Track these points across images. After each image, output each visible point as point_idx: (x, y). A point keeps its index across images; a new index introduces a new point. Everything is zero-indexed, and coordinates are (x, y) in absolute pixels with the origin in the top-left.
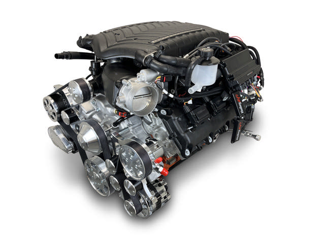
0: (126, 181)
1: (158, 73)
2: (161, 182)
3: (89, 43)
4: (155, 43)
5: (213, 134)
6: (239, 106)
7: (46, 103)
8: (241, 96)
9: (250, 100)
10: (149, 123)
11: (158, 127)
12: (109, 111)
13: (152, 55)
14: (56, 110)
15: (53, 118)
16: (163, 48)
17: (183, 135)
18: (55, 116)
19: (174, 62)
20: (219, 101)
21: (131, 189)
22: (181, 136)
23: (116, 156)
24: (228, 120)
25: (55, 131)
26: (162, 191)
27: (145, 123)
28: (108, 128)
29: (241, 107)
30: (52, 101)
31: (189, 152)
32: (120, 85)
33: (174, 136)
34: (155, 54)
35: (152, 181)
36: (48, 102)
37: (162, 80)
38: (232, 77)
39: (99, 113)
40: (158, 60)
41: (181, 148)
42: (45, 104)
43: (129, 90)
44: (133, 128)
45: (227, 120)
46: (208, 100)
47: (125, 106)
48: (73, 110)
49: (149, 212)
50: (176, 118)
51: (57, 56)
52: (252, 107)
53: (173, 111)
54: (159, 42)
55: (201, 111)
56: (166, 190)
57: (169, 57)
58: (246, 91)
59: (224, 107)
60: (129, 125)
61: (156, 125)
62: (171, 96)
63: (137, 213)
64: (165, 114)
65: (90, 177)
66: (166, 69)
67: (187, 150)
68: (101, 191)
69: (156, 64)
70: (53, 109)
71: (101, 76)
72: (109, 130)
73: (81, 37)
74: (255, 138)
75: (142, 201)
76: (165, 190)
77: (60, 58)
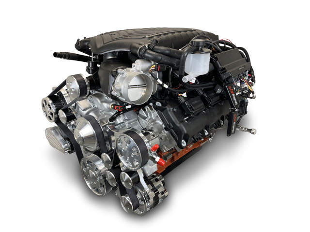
0: (123, 173)
1: (153, 63)
2: (158, 178)
3: (86, 44)
4: (149, 38)
5: (208, 127)
6: (233, 98)
7: (44, 104)
8: (234, 88)
9: (243, 93)
10: (145, 118)
11: (154, 121)
12: (106, 107)
13: (147, 47)
14: (53, 110)
15: (51, 119)
16: (157, 41)
17: (178, 125)
18: (53, 116)
19: (167, 52)
20: (213, 94)
21: (128, 181)
22: (177, 126)
23: (112, 150)
24: (223, 114)
25: (52, 131)
26: (160, 186)
27: (141, 118)
28: (104, 124)
29: (235, 99)
30: (50, 102)
31: (185, 142)
32: (115, 75)
33: (170, 127)
34: (149, 45)
35: (149, 175)
36: (46, 103)
37: (156, 70)
38: (224, 70)
39: (96, 110)
40: (152, 50)
41: (177, 139)
42: (43, 106)
43: (124, 78)
44: (129, 123)
45: (221, 115)
46: (202, 93)
47: (121, 95)
48: (70, 109)
49: (146, 209)
50: (171, 109)
51: (56, 55)
52: (246, 101)
53: (168, 102)
54: (153, 37)
55: (196, 102)
56: (164, 186)
57: (162, 48)
58: (239, 84)
59: (218, 101)
60: (125, 120)
61: (151, 118)
62: (166, 86)
63: (134, 210)
64: (161, 105)
65: (86, 177)
66: (160, 58)
67: (183, 141)
68: (97, 191)
69: (150, 54)
70: (51, 109)
71: (97, 73)
72: (105, 126)
73: (79, 40)
74: (251, 132)
75: (139, 196)
76: (162, 185)
77: (58, 57)
